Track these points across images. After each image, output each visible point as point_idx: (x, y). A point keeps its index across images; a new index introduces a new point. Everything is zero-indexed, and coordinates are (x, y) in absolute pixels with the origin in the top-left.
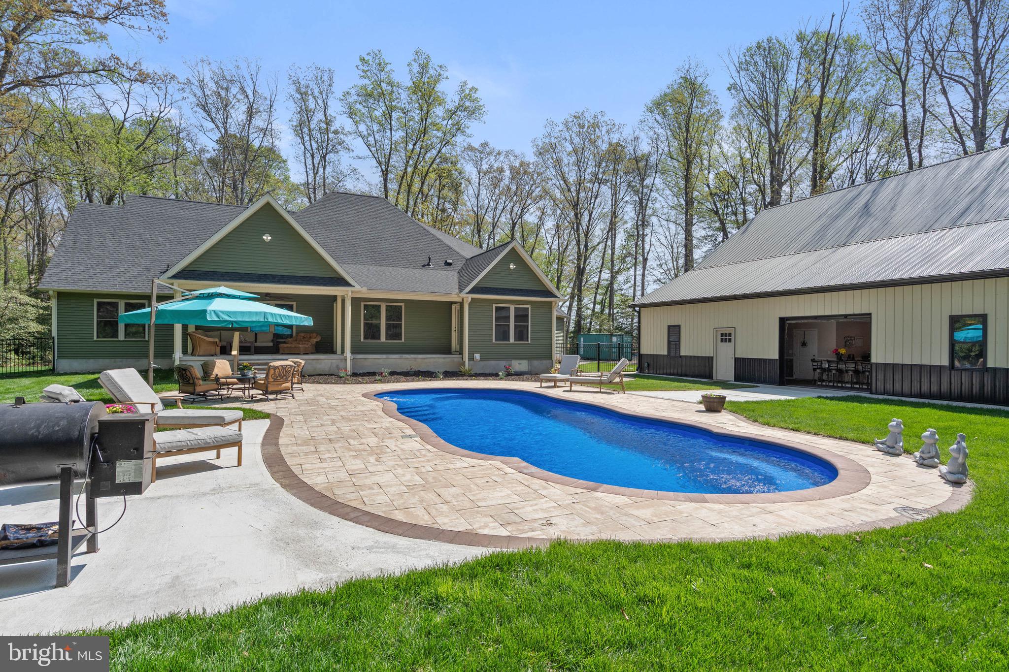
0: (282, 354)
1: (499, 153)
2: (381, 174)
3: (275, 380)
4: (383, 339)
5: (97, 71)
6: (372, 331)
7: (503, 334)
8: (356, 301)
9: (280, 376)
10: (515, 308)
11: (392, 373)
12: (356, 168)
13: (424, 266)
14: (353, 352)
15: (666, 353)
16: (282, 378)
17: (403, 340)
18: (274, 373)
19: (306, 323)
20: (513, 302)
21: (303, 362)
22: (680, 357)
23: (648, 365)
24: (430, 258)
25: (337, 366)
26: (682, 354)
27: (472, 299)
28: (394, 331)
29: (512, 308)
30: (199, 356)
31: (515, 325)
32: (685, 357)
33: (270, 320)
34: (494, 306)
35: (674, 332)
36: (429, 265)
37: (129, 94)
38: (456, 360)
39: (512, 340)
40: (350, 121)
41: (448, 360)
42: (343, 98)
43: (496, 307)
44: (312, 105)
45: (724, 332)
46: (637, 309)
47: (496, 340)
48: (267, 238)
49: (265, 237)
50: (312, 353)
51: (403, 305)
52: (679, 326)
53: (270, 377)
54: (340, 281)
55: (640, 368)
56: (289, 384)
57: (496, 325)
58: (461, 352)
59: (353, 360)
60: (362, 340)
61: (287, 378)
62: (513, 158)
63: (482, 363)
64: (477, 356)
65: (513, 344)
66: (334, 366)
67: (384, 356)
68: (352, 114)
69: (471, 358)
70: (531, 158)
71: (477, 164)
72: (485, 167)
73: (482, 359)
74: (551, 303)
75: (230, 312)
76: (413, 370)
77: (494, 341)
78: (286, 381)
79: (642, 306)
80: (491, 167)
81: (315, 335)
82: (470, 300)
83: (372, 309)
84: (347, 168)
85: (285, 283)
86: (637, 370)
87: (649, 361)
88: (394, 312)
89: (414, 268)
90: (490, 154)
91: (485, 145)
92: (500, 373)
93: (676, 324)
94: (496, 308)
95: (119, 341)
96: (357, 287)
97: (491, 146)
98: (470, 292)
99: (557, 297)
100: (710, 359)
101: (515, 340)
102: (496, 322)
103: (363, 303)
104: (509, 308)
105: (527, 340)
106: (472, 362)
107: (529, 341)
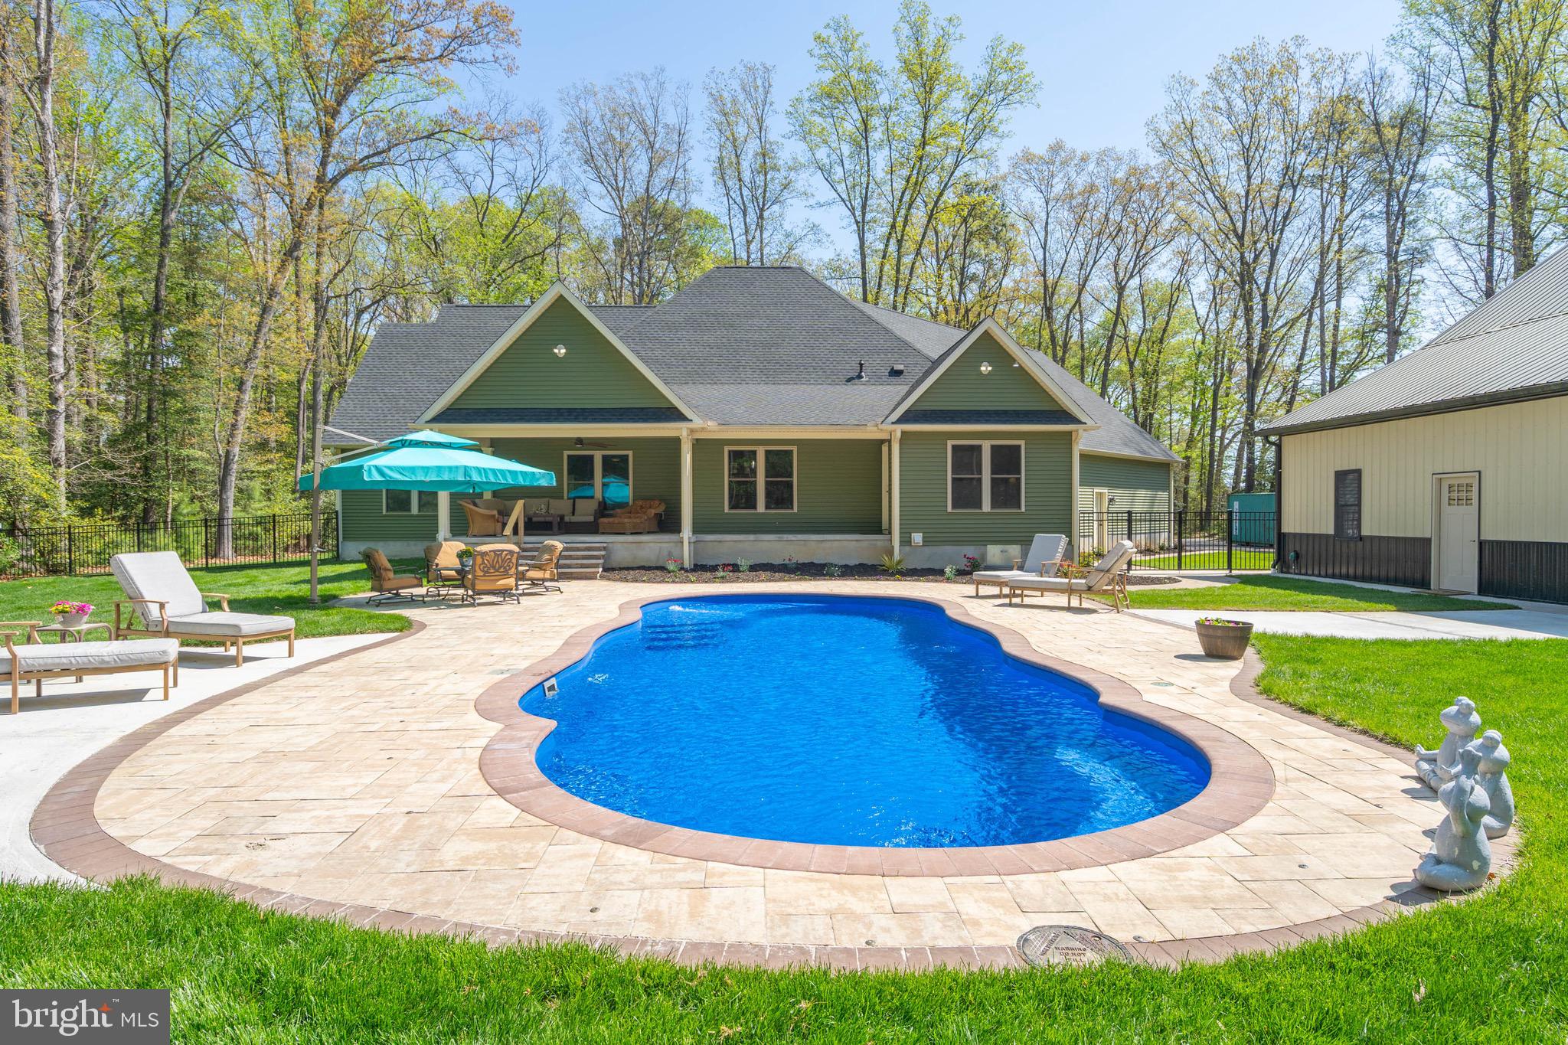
0: (603, 533)
1: (1084, 159)
2: (855, 227)
3: (486, 573)
4: (761, 507)
5: (433, 134)
6: (743, 497)
7: (966, 494)
8: (699, 445)
9: (494, 567)
10: (993, 447)
11: (753, 568)
12: (817, 223)
13: (849, 380)
14: (696, 530)
15: (1331, 532)
16: (497, 571)
17: (795, 510)
18: (483, 563)
19: (543, 483)
20: (987, 435)
21: (560, 546)
22: (1361, 538)
23: (1297, 556)
24: (861, 365)
25: (670, 554)
26: (1365, 532)
27: (903, 433)
28: (779, 496)
29: (986, 446)
30: (475, 536)
31: (993, 480)
32: (1372, 538)
33: (476, 478)
34: (950, 443)
35: (1348, 483)
36: (860, 377)
37: (492, 160)
38: (879, 543)
39: (986, 506)
40: (802, 145)
41: (865, 544)
42: (790, 109)
43: (954, 447)
44: (742, 130)
45: (1455, 482)
46: (1273, 439)
47: (954, 507)
48: (561, 351)
49: (556, 351)
50: (649, 533)
51: (794, 448)
52: (1358, 472)
53: (477, 568)
54: (672, 414)
55: (1281, 561)
56: (511, 581)
57: (954, 480)
58: (890, 533)
59: (695, 544)
60: (726, 510)
61: (507, 571)
62: (1112, 163)
63: (928, 550)
64: (917, 538)
65: (988, 514)
66: (665, 553)
67: (752, 537)
68: (804, 132)
69: (906, 541)
70: (1150, 158)
71: (1044, 186)
72: (1058, 188)
73: (925, 542)
74: (1070, 433)
75: (403, 468)
76: (794, 561)
77: (949, 509)
78: (506, 574)
79: (1284, 432)
80: (1070, 185)
81: (657, 502)
82: (899, 435)
83: (741, 458)
84: (802, 225)
85: (585, 420)
86: (1274, 566)
87: (1298, 549)
88: (779, 461)
89: (834, 383)
90: (1065, 163)
91: (1056, 148)
92: (948, 570)
93: (1353, 467)
95: (412, 516)
96: (697, 422)
97: (1068, 146)
98: (899, 421)
99: (1079, 422)
100: (1427, 541)
101: (992, 508)
102: (953, 473)
103: (727, 449)
104: (979, 447)
105: (1019, 507)
106: (907, 548)
107: (1023, 509)
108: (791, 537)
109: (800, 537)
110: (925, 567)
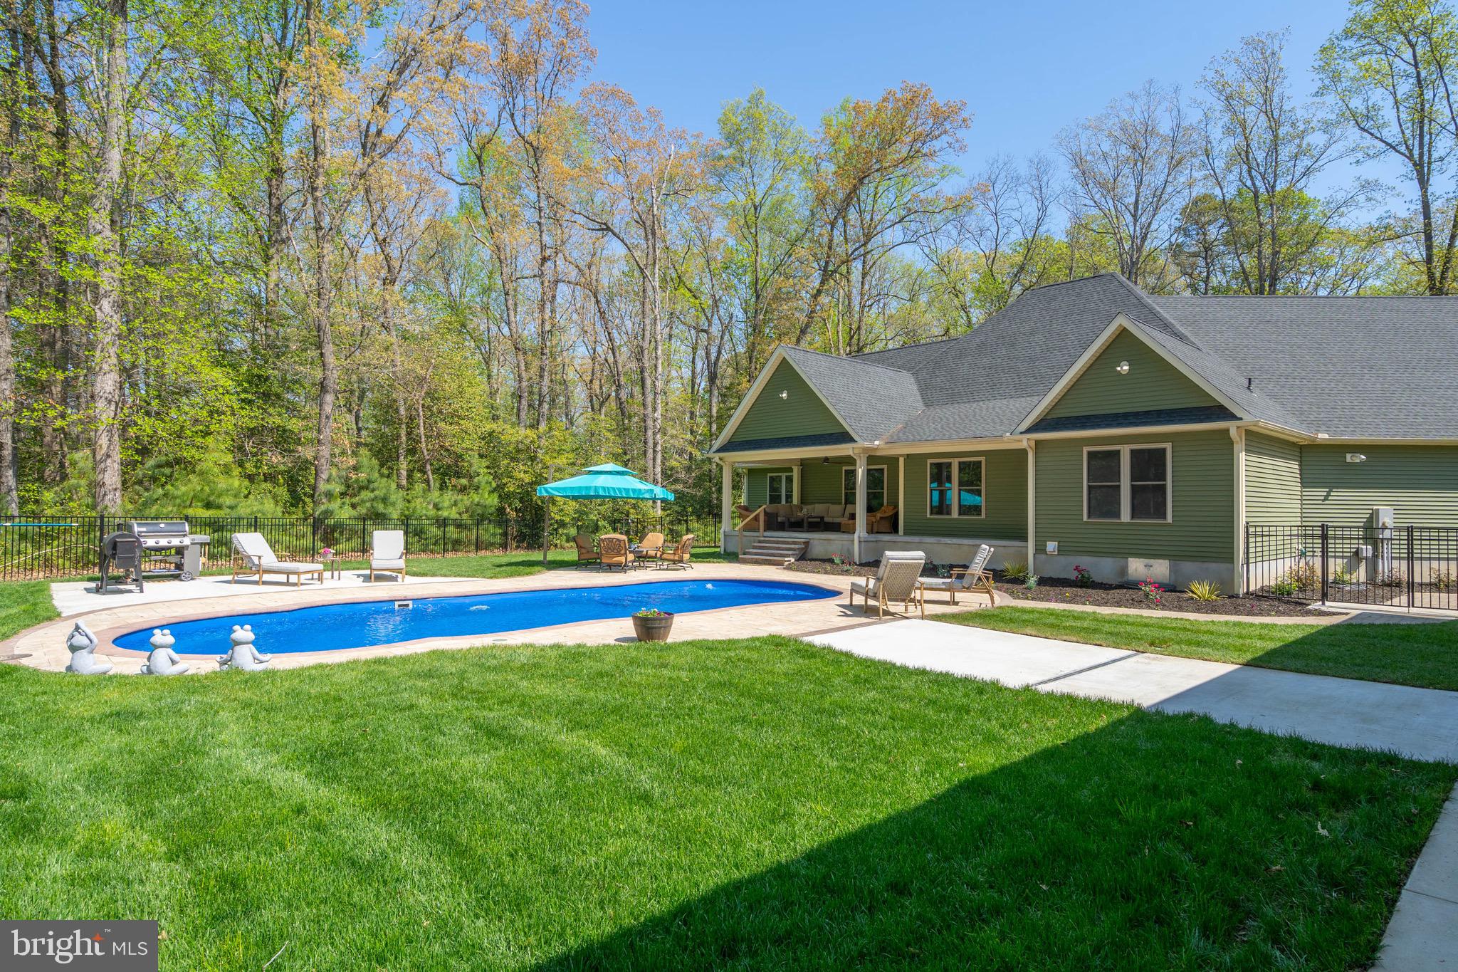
7: (1104, 503)
10: (1132, 451)
17: (983, 516)
20: (1126, 439)
27: (1038, 441)
29: (1125, 452)
34: (1085, 450)
38: (1016, 550)
39: (1126, 516)
47: (1089, 517)
48: (784, 395)
57: (1090, 487)
58: (1025, 539)
60: (928, 516)
63: (1064, 559)
64: (1051, 546)
65: (1128, 524)
69: (1040, 549)
73: (1061, 551)
74: (1226, 430)
77: (1085, 518)
82: (1034, 443)
94: (1089, 453)
96: (861, 443)
99: (1238, 418)
101: (1133, 517)
102: (1089, 480)
103: (929, 461)
104: (1118, 452)
105: (1164, 517)
106: (1043, 556)
107: (1169, 519)
108: (948, 540)
109: (955, 541)
110: (1062, 576)
